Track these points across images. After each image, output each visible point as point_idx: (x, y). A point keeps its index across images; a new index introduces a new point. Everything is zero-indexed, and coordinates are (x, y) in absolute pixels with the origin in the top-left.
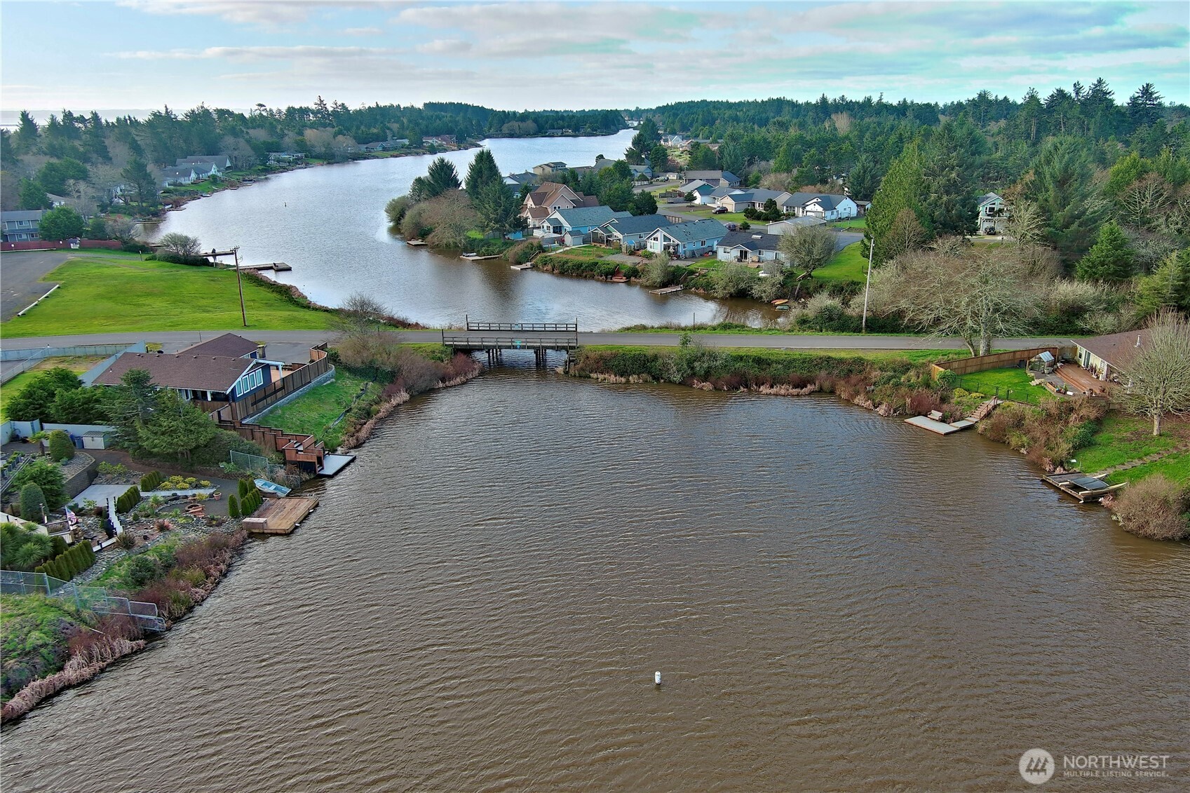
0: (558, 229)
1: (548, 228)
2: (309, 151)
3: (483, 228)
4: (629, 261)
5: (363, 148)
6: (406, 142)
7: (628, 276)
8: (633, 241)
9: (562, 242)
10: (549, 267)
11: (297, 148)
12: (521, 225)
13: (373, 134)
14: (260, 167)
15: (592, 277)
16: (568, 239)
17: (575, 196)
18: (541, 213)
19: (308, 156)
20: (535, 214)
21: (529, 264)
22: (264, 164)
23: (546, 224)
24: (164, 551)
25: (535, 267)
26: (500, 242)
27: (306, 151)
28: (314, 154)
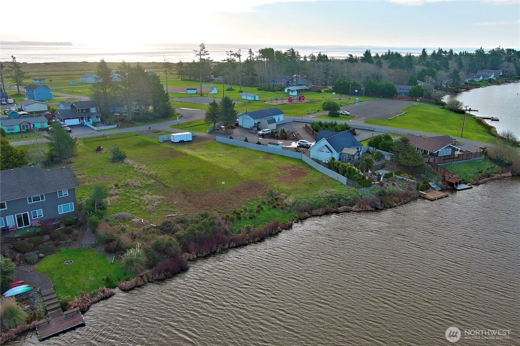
14: (517, 77)
24: (391, 191)
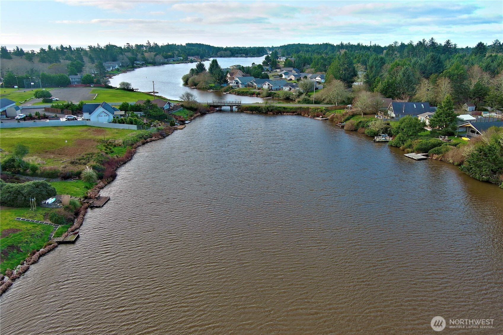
0: (237, 83)
1: (234, 83)
2: (147, 61)
3: (214, 82)
4: (258, 91)
5: (166, 60)
6: (182, 58)
7: (257, 95)
8: (260, 86)
9: (238, 86)
10: (234, 93)
11: (143, 60)
12: (226, 82)
13: (169, 55)
14: (131, 66)
15: (247, 95)
16: (240, 86)
17: (243, 74)
18: (232, 79)
19: (147, 63)
20: (231, 79)
21: (228, 92)
22: (133, 65)
23: (234, 82)
25: (230, 93)
26: (219, 87)
27: (145, 61)
28: (148, 62)
